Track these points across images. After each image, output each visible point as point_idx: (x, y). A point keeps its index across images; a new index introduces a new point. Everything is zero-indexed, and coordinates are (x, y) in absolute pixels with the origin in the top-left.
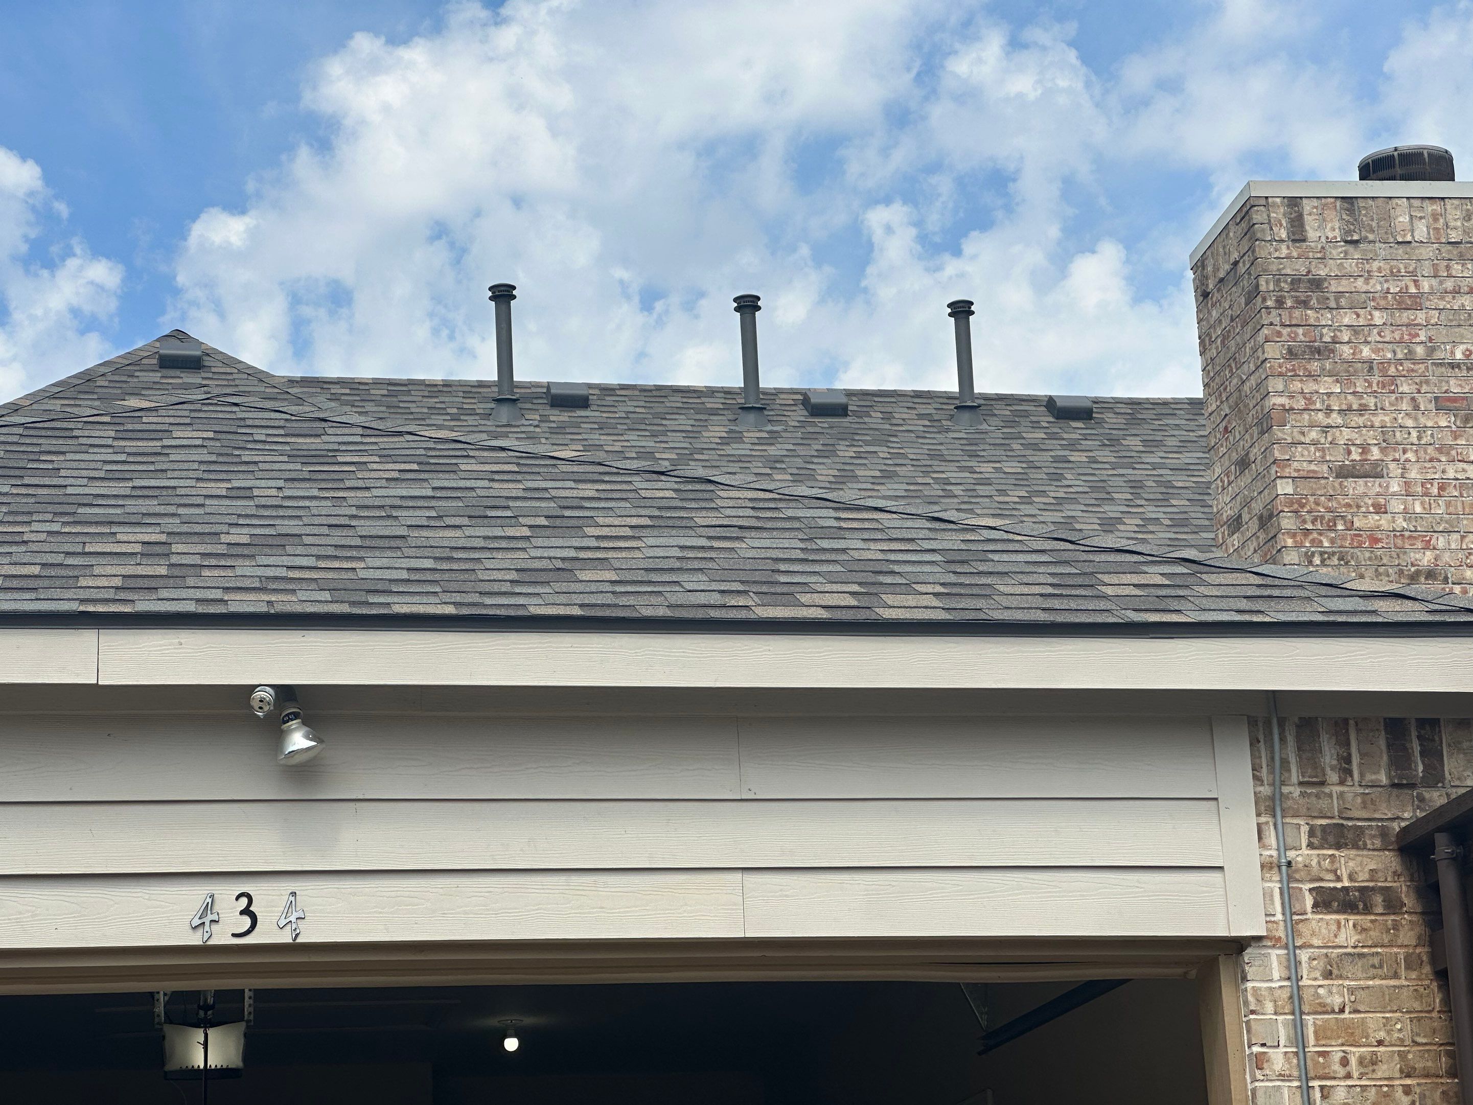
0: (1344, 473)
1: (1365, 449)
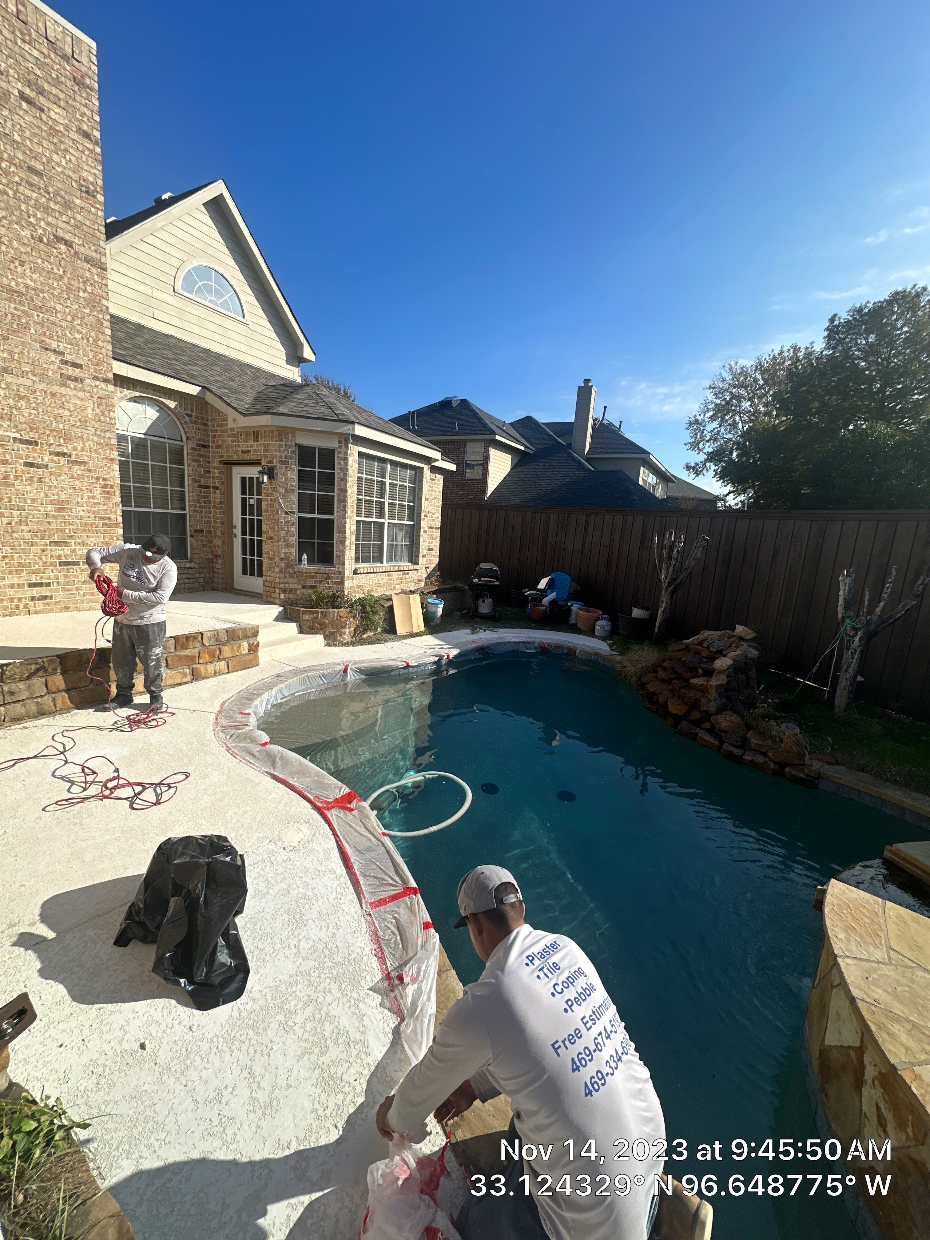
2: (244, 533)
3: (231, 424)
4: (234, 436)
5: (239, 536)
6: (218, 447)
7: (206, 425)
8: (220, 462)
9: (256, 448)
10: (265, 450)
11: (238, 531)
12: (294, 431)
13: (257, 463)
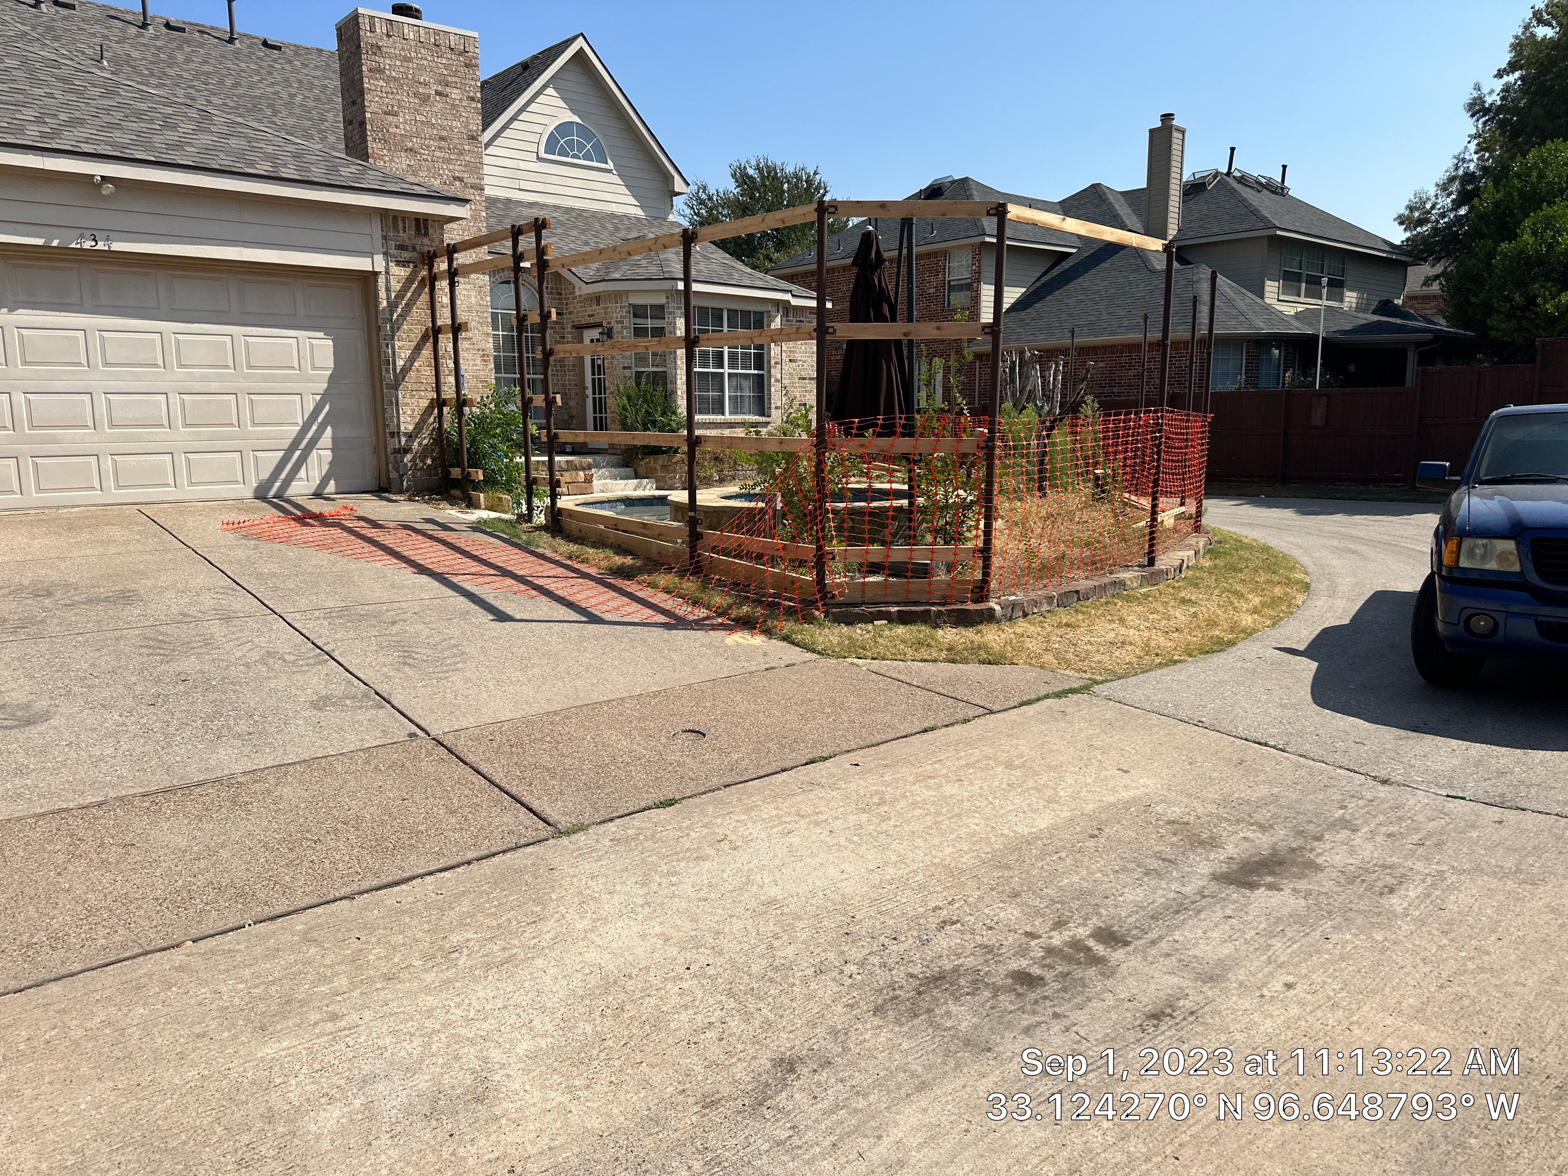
0: (386, 113)
1: (393, 106)
2: (594, 393)
3: (577, 293)
4: (581, 302)
5: (591, 396)
6: (571, 313)
7: (560, 294)
8: (573, 327)
9: (598, 312)
10: (605, 313)
11: (589, 392)
12: (627, 292)
13: (600, 325)
